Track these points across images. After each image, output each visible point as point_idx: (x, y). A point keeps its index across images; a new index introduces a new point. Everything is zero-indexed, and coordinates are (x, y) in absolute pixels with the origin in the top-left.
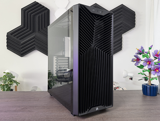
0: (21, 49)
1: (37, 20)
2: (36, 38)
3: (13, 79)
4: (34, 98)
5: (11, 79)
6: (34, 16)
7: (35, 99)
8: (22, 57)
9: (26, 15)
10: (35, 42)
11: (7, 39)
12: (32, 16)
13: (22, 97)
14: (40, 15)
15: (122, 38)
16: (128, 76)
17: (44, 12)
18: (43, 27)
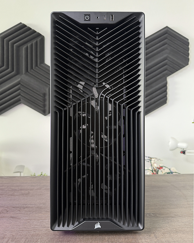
1: (23, 55)
2: (23, 84)
4: (21, 190)
6: (19, 47)
7: (23, 192)
9: (5, 46)
10: (20, 91)
12: (14, 48)
14: (29, 45)
15: (166, 83)
16: (178, 147)
17: (36, 41)
18: (34, 66)
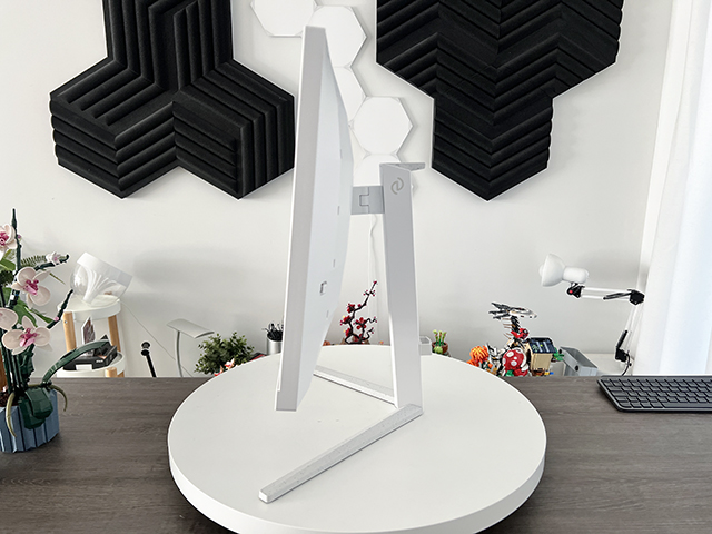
0: (119, 166)
1: (176, 36)
2: (179, 117)
6: (161, 13)
10: (173, 134)
11: (54, 121)
14: (188, 7)
15: (550, 114)
16: (563, 280)
18: (204, 69)
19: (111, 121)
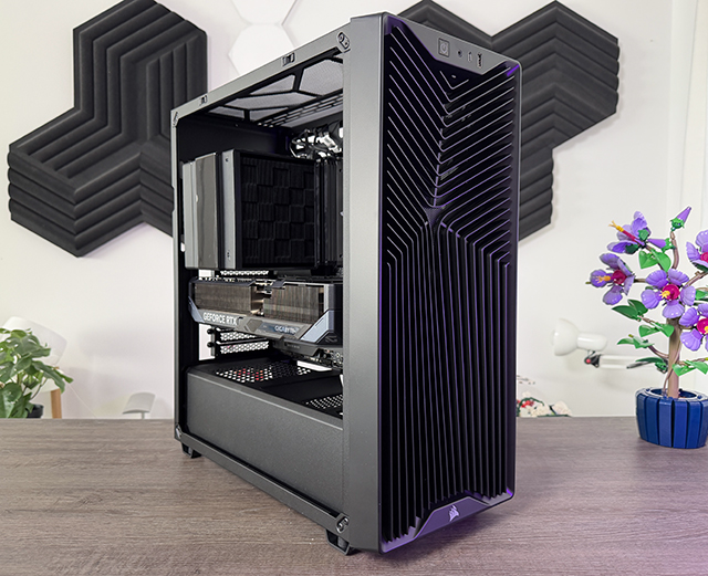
0: (77, 222)
1: (147, 85)
2: (146, 169)
3: (43, 360)
4: (137, 451)
5: (34, 359)
6: (134, 62)
7: (141, 456)
8: (81, 259)
9: (95, 61)
10: (139, 186)
11: (11, 174)
12: (122, 65)
13: (84, 447)
14: (163, 56)
16: (578, 348)
17: (181, 46)
19: (71, 174)
